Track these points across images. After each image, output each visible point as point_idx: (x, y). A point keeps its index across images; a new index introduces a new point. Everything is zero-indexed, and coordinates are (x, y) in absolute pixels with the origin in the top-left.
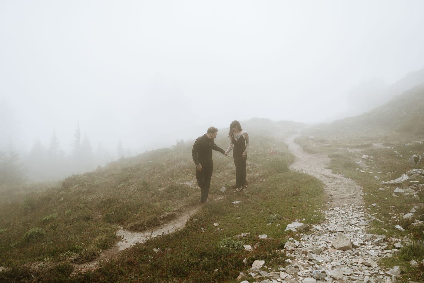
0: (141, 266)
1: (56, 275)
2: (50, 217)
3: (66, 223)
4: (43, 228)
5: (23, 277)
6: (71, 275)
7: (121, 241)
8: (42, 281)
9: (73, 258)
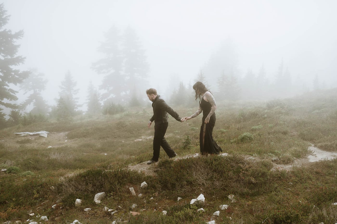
0: (327, 177)
1: (261, 167)
2: (257, 127)
3: (269, 133)
4: (252, 134)
5: (240, 163)
6: (271, 170)
7: (311, 155)
8: (251, 168)
9: (273, 159)
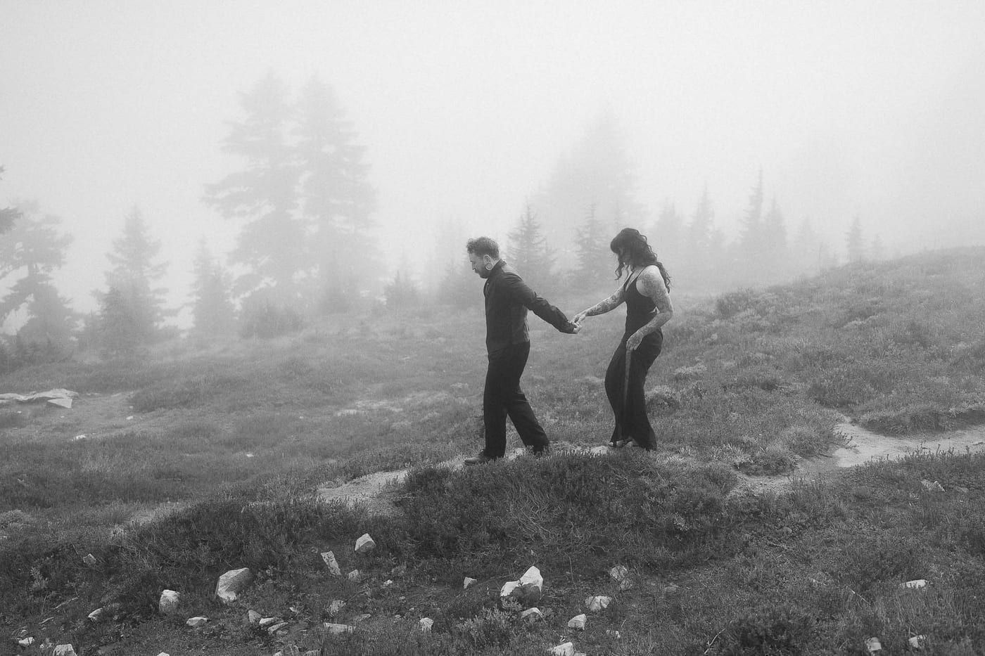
0: (889, 510)
1: (703, 486)
2: (690, 370)
3: (725, 387)
4: (677, 390)
6: (732, 493)
7: (843, 446)
8: (676, 489)
9: (738, 460)
